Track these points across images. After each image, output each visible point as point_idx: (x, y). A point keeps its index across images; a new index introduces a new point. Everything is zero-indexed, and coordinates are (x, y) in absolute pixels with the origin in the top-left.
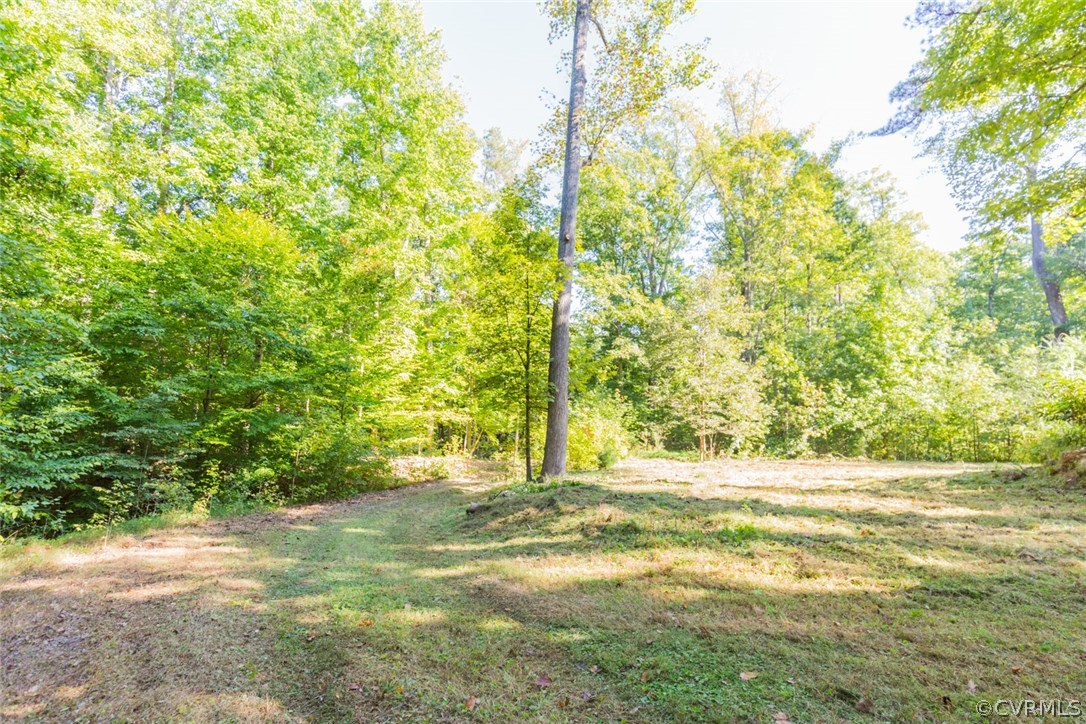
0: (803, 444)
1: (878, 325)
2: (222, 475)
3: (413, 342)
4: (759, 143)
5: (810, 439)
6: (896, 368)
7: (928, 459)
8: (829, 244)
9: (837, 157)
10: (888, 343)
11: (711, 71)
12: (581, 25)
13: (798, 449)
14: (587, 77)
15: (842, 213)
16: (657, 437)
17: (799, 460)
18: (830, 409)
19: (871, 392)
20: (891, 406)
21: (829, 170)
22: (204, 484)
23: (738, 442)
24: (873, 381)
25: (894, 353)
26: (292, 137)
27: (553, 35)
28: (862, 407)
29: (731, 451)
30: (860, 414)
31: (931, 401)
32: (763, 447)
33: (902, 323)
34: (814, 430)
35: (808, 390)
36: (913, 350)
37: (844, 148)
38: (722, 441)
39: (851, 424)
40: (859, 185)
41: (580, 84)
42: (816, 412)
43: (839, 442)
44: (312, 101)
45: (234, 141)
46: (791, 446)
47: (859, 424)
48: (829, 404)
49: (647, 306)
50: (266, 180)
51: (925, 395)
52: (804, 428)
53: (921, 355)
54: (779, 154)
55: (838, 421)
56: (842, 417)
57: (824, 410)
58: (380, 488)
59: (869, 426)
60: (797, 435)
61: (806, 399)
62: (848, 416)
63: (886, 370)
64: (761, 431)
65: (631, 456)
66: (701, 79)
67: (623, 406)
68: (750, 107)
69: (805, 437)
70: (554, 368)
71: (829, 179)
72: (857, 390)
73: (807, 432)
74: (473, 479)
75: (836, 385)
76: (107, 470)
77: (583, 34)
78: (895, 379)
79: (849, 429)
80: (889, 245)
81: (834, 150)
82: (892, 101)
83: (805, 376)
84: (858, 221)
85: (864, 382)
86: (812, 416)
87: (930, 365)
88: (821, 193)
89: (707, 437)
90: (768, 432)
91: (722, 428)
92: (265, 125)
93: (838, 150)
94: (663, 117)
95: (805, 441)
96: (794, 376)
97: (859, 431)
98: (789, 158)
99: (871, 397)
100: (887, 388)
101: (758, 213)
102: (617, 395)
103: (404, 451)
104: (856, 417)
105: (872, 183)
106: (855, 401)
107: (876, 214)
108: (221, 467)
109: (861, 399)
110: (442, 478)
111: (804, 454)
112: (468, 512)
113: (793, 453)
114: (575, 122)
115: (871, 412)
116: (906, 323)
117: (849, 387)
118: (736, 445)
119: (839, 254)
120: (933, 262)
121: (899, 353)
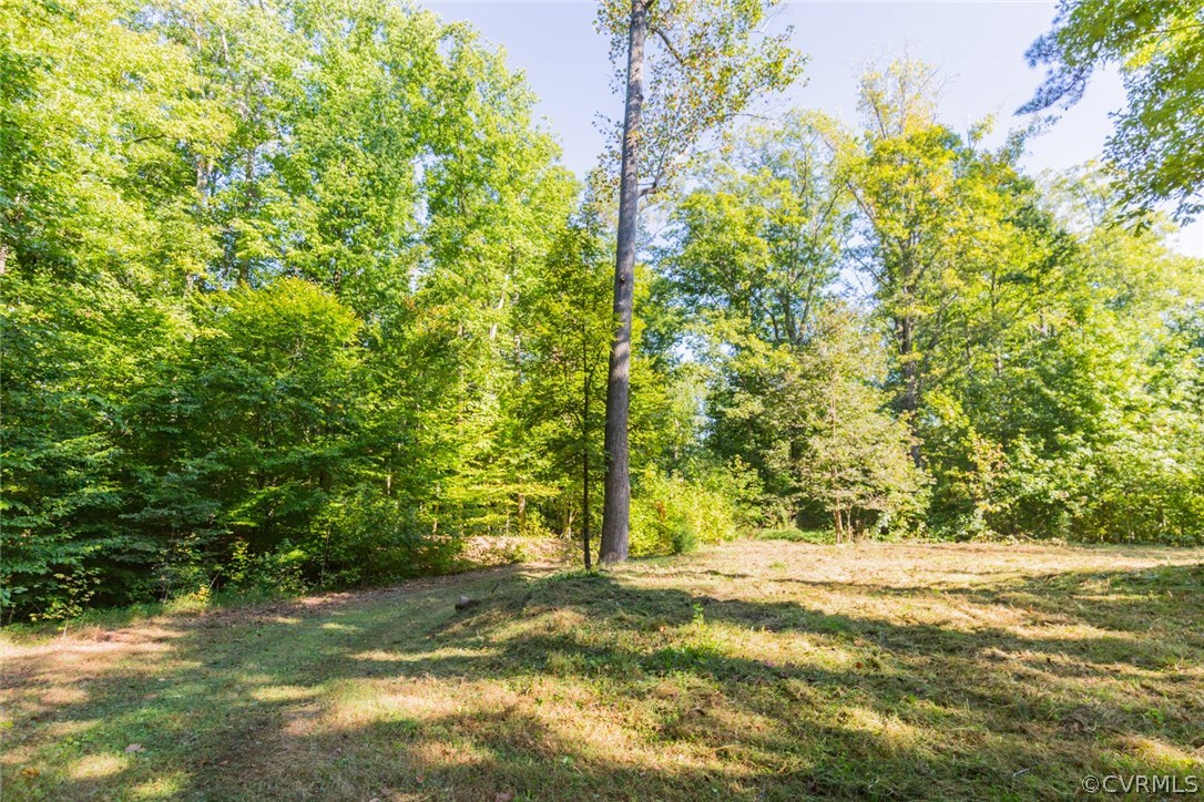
0: (978, 523)
1: (1082, 360)
2: (251, 558)
3: (494, 409)
4: (905, 147)
5: (987, 515)
6: (1110, 416)
7: (1168, 543)
8: (1008, 261)
9: (1019, 152)
10: (1099, 385)
11: (800, 65)
12: (635, 35)
13: (971, 527)
14: (644, 93)
15: (1030, 221)
16: (785, 514)
17: (973, 544)
18: (1014, 475)
19: (1075, 451)
20: (1107, 470)
21: (1009, 170)
22: (232, 568)
23: (885, 518)
24: (1078, 436)
25: (1107, 397)
26: (353, 200)
27: (614, 53)
28: (1062, 471)
29: (877, 532)
30: (1058, 481)
31: (1172, 462)
32: (922, 525)
33: (1117, 357)
34: (991, 503)
35: (982, 451)
36: (1136, 393)
37: (1027, 139)
38: (863, 519)
39: (1045, 493)
40: (1068, 185)
41: (634, 102)
42: (994, 479)
43: (1033, 518)
44: (374, 160)
45: (293, 209)
46: (962, 524)
47: (1055, 495)
48: (1014, 468)
49: (770, 353)
50: (326, 246)
51: (1160, 453)
52: (979, 499)
53: (1150, 399)
54: (932, 157)
55: (1028, 490)
56: (1032, 485)
57: (1006, 477)
58: (436, 572)
59: (1073, 498)
60: (969, 508)
61: (980, 462)
62: (1041, 483)
63: (1095, 421)
64: (920, 506)
65: (740, 537)
66: (792, 76)
67: (747, 475)
68: (899, 107)
69: (979, 512)
70: (611, 431)
71: (1010, 179)
72: (1053, 449)
73: (983, 506)
74: (552, 562)
75: (1021, 443)
76: (126, 553)
77: (637, 45)
78: (1111, 432)
79: (1045, 501)
80: (1117, 256)
81: (1013, 143)
82: (1033, 63)
83: (977, 433)
84: (1055, 230)
85: (1062, 438)
86: (990, 484)
87: (1164, 412)
88: (994, 199)
89: (842, 512)
90: (928, 505)
91: (862, 501)
92: (325, 190)
93: (1020, 143)
94: (787, 133)
95: (980, 516)
96: (963, 432)
97: (1059, 503)
98: (946, 161)
99: (1074, 457)
100: (1099, 445)
101: (907, 231)
102: (738, 462)
103: (481, 530)
104: (1052, 485)
105: (1086, 182)
106: (1050, 463)
107: (1096, 219)
108: (250, 550)
109: (1061, 462)
110: (518, 561)
111: (980, 534)
112: (457, 607)
113: (964, 533)
114: (630, 145)
115: (1076, 478)
116: (1123, 357)
117: (1041, 445)
118: (884, 522)
119: (1034, 273)
120: (1187, 275)
121: (1114, 399)
